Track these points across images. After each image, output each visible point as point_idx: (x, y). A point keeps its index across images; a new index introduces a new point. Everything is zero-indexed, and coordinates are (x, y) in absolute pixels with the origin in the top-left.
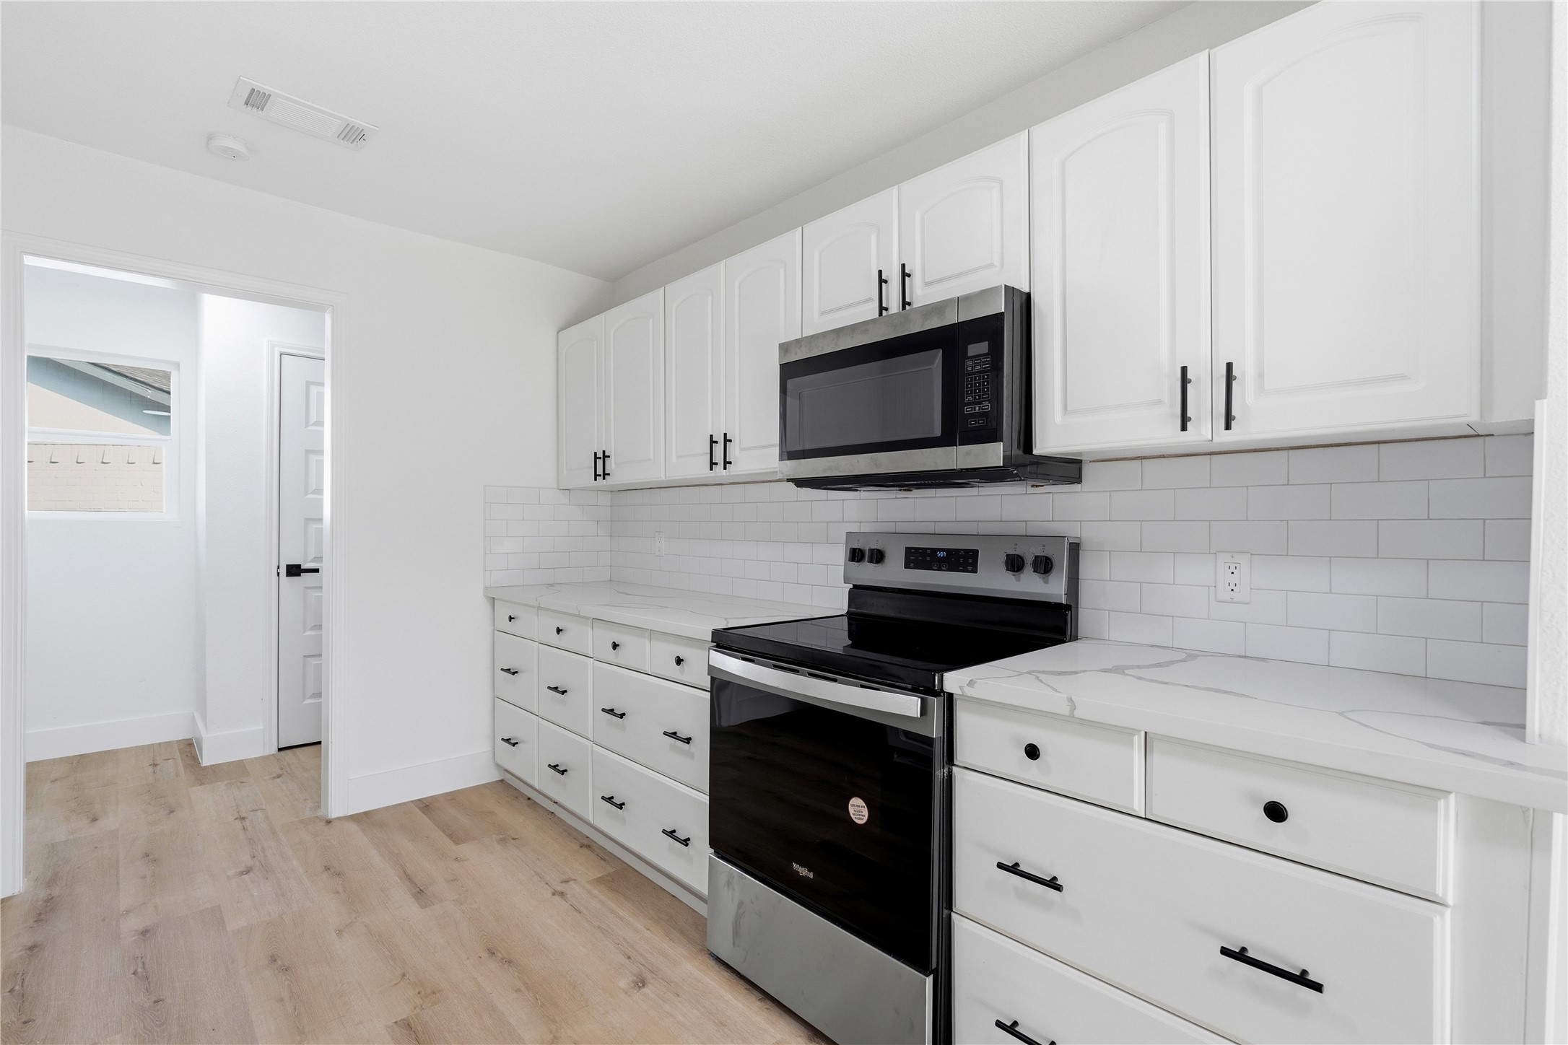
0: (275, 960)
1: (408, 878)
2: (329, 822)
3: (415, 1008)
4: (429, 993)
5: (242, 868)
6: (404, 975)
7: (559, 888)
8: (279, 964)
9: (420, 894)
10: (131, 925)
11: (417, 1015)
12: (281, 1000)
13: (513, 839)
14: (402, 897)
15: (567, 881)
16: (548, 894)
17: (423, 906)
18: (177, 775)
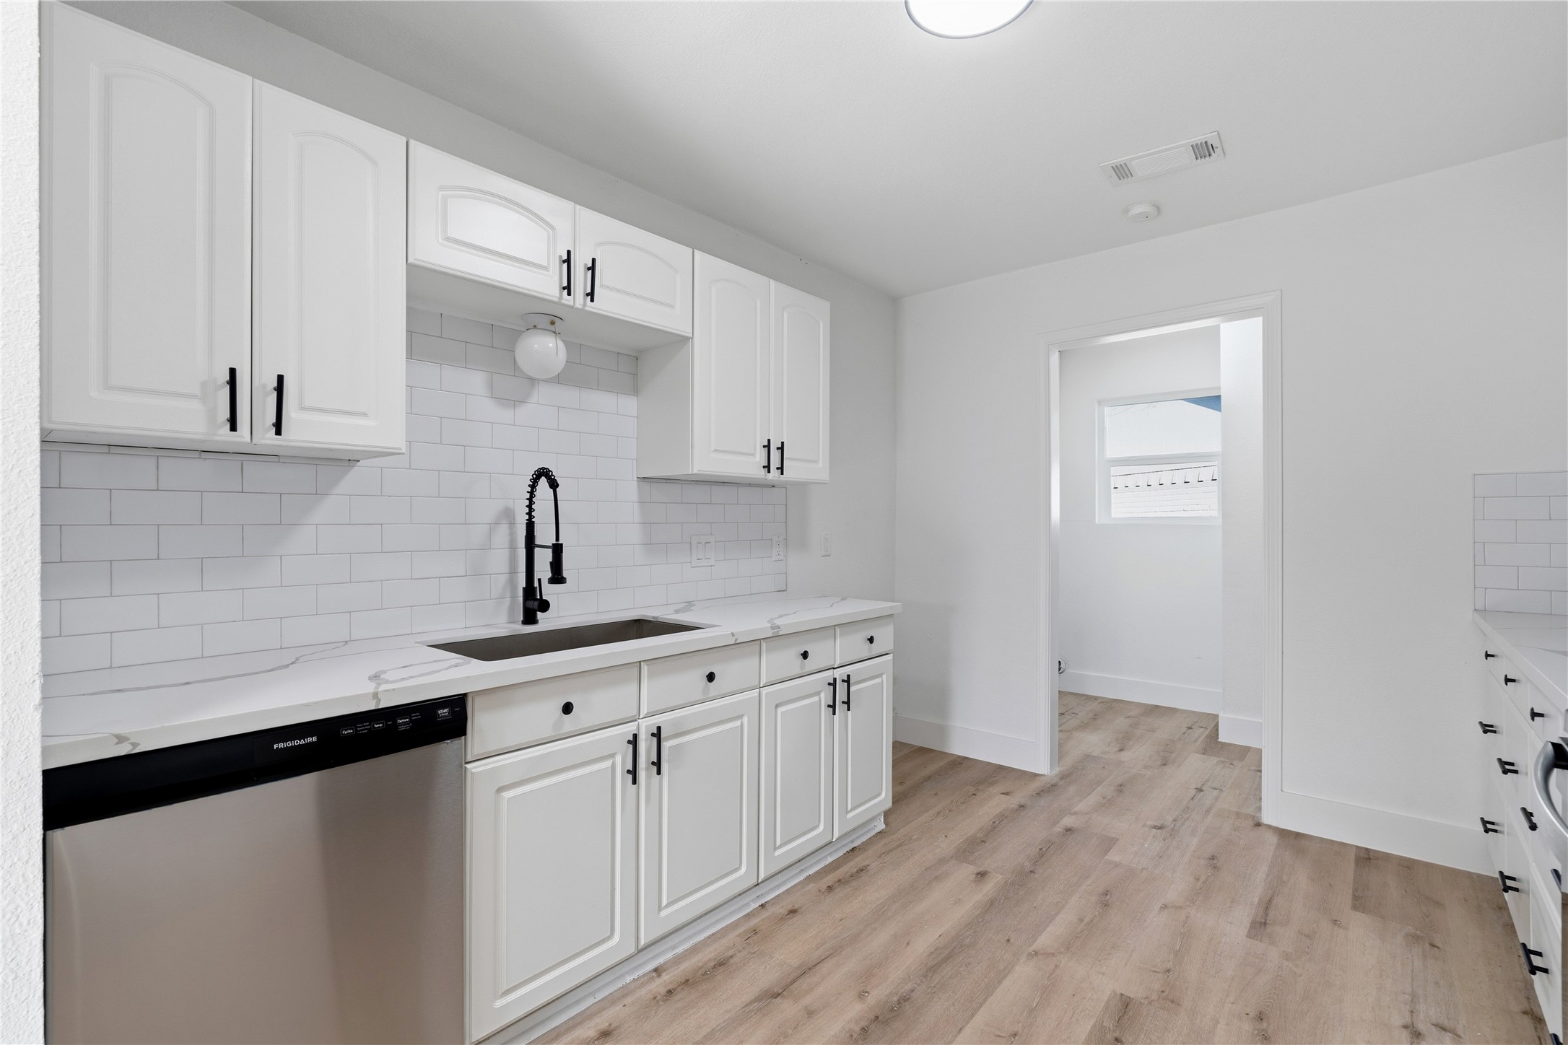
0: (1107, 895)
1: (1267, 904)
2: (1258, 825)
3: (1146, 998)
4: (1170, 999)
5: (1159, 824)
6: (1169, 971)
7: (1421, 1026)
8: (1105, 901)
9: (1260, 926)
10: (1068, 821)
11: (1141, 1003)
12: (1081, 920)
13: (1433, 945)
14: (1242, 916)
15: (1444, 1029)
16: (1397, 1020)
17: (1249, 936)
18: (1195, 741)
